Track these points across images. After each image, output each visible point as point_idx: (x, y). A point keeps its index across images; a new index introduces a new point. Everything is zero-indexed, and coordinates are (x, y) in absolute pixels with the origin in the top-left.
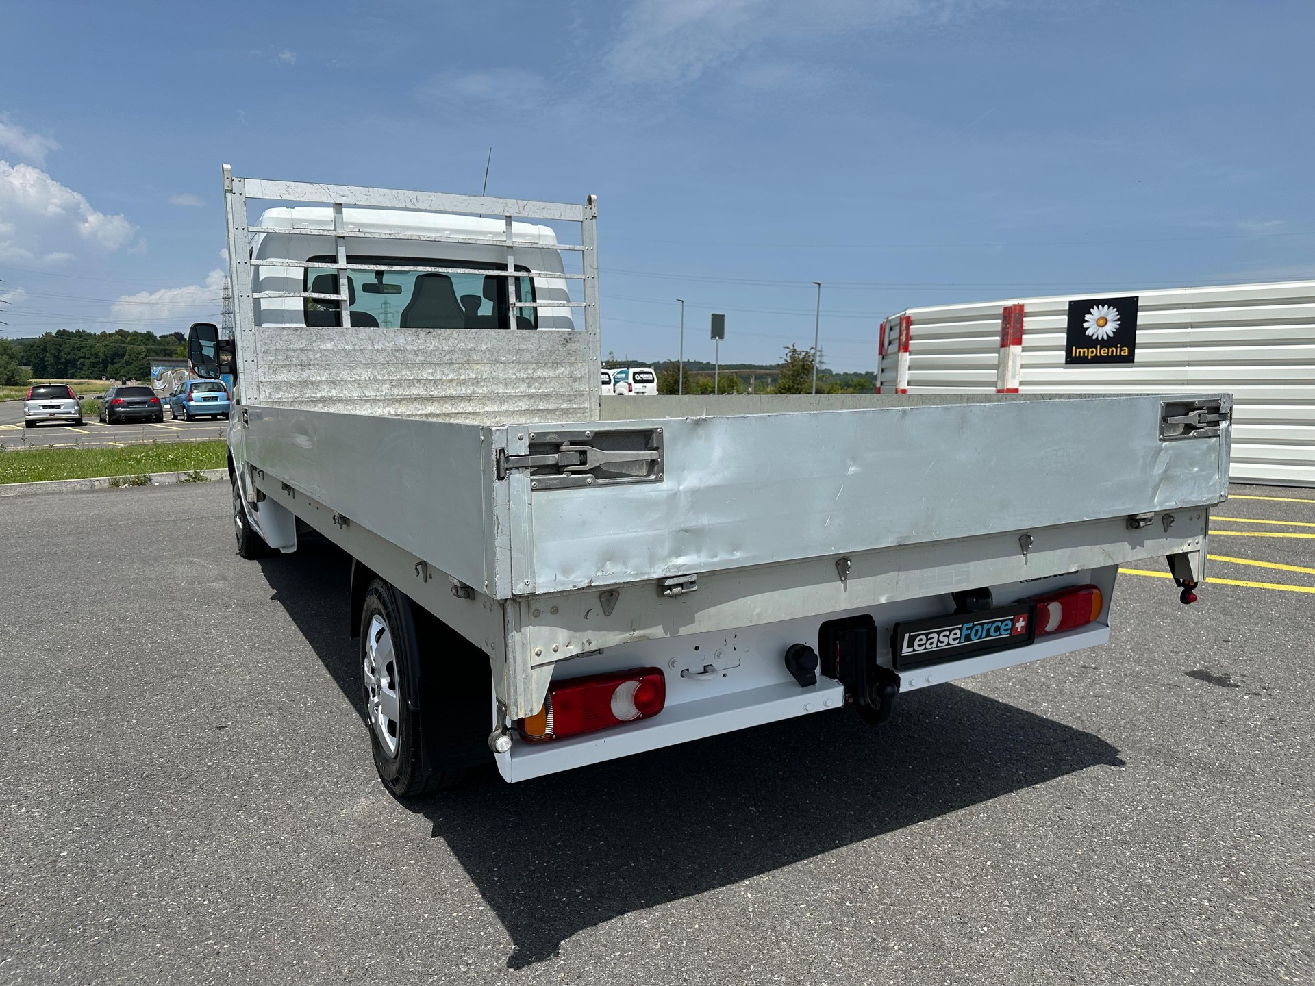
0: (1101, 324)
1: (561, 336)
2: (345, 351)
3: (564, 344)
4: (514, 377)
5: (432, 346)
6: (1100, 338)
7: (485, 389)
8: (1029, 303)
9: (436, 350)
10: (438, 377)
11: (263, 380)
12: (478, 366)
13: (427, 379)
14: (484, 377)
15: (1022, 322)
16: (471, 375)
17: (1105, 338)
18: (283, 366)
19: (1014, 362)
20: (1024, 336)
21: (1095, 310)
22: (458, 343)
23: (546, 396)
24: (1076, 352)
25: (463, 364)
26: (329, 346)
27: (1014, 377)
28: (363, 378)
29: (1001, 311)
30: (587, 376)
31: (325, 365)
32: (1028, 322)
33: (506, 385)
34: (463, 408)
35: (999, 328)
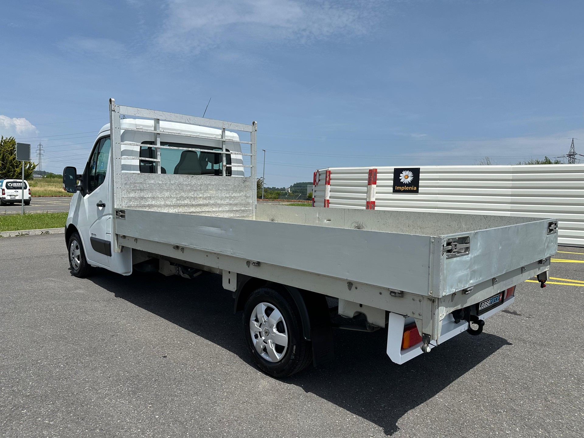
0: (406, 178)
1: (243, 179)
2: (159, 184)
3: (243, 183)
4: (225, 196)
5: (193, 183)
6: (406, 183)
7: (213, 201)
8: (379, 168)
9: (195, 184)
10: (195, 196)
11: (124, 196)
12: (211, 191)
13: (191, 197)
14: (213, 196)
15: (376, 176)
16: (208, 195)
17: (408, 183)
18: (133, 190)
19: (373, 191)
20: (377, 181)
21: (404, 172)
22: (204, 181)
23: (236, 205)
24: (397, 188)
25: (205, 190)
26: (152, 182)
27: (373, 197)
28: (165, 196)
29: (368, 171)
30: (251, 196)
31: (150, 190)
32: (379, 176)
33: (221, 200)
34: (204, 209)
35: (367, 178)
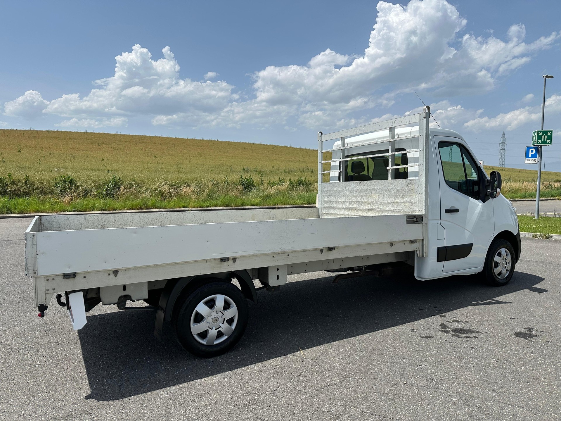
1: (407, 182)
3: (408, 186)
4: (387, 201)
5: (361, 188)
7: (376, 206)
9: (362, 190)
10: (362, 201)
12: (374, 197)
13: (359, 202)
14: (376, 201)
16: (372, 200)
18: (326, 196)
22: (369, 187)
25: (370, 195)
26: (335, 189)
30: (418, 203)
31: (335, 195)
33: (384, 205)
34: (369, 214)
